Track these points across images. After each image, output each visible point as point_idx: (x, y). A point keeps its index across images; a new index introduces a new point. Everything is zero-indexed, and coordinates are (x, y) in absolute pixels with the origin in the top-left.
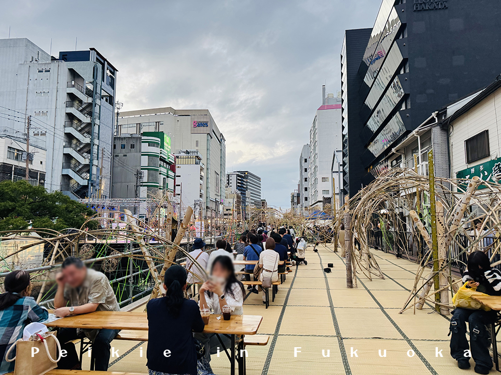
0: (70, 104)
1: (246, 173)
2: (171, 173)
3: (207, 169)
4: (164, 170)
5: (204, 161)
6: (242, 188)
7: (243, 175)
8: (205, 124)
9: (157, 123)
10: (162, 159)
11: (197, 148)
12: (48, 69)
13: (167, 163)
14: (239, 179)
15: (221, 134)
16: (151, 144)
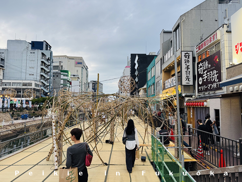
0: (42, 65)
1: (96, 82)
2: (70, 86)
3: (82, 82)
4: (68, 85)
5: (80, 79)
6: (94, 89)
7: (95, 83)
8: (80, 63)
9: (60, 62)
10: (68, 81)
11: (77, 73)
12: (34, 52)
13: (69, 82)
14: (93, 85)
15: (87, 66)
16: (64, 75)
